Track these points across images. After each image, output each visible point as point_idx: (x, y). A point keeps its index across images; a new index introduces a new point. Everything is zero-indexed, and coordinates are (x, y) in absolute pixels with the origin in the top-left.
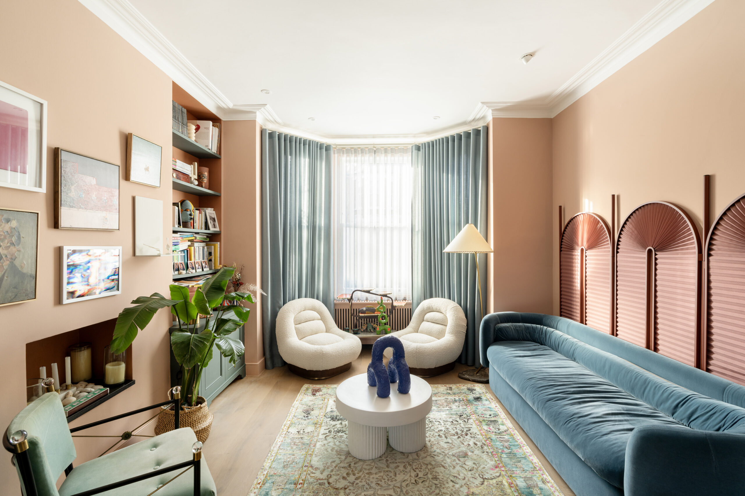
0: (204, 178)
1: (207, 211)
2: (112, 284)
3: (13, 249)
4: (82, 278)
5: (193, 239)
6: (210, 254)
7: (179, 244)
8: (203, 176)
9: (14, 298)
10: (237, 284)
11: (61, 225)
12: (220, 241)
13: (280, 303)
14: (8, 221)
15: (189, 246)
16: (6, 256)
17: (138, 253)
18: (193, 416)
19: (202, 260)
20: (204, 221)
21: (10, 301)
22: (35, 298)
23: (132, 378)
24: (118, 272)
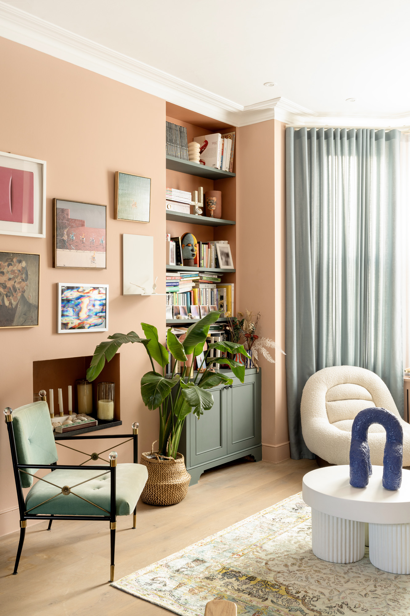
0: (212, 205)
1: (217, 244)
2: (100, 321)
3: (23, 284)
4: (73, 312)
5: (197, 280)
6: (222, 298)
7: (178, 285)
8: (211, 202)
9: (24, 322)
10: (252, 337)
11: (57, 265)
12: (234, 282)
13: (311, 369)
14: (20, 262)
15: (193, 287)
16: (19, 289)
17: (125, 293)
18: (166, 468)
19: (210, 306)
20: (213, 257)
21: (22, 325)
22: (38, 325)
23: (120, 419)
24: (105, 310)
